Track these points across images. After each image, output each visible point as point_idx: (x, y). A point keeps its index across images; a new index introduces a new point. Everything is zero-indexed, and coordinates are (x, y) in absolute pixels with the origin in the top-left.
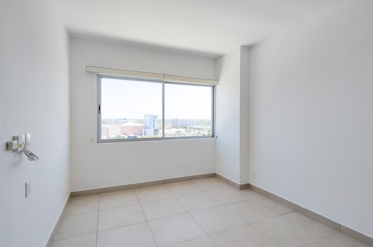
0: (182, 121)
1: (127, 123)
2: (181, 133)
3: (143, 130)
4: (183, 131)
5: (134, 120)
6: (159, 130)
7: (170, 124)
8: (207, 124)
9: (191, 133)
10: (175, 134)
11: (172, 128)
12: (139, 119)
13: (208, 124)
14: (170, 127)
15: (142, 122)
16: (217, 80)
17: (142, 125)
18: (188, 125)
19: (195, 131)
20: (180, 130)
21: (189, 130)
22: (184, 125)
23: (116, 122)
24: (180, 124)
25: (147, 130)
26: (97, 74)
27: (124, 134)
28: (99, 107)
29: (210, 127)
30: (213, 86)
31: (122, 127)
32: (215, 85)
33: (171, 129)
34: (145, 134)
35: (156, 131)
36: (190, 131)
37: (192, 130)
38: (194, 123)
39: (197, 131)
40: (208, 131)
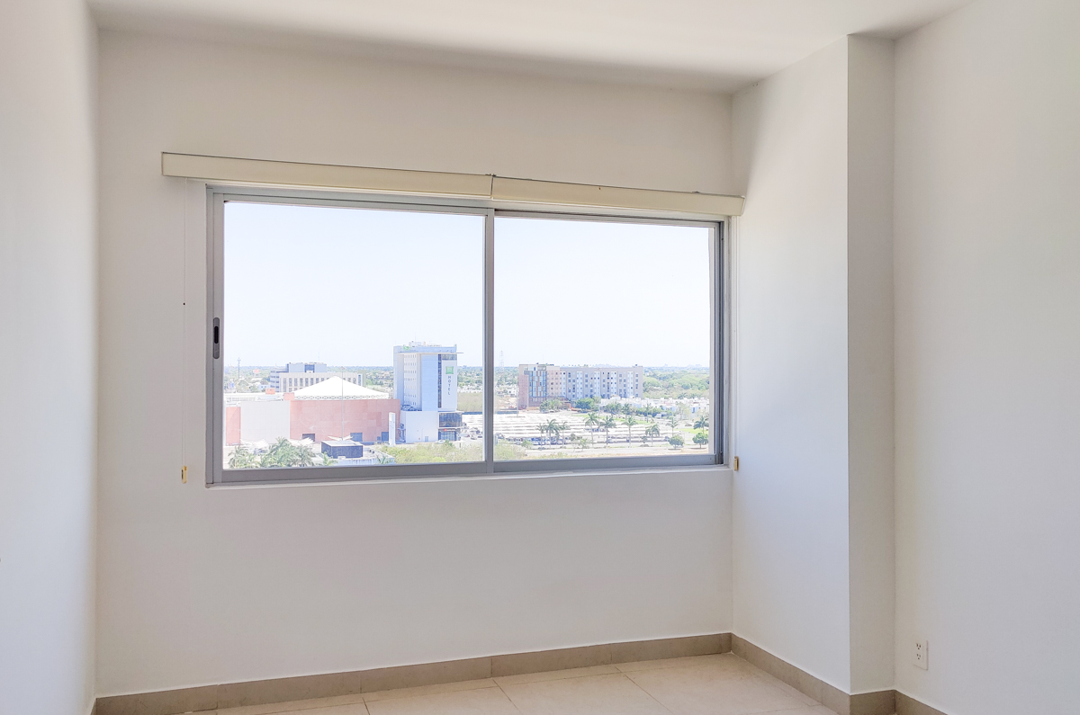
0: (569, 373)
1: (321, 383)
2: (562, 434)
3: (392, 417)
4: (573, 420)
5: (349, 369)
6: (465, 418)
7: (514, 390)
8: (690, 391)
9: (612, 431)
10: (539, 435)
11: (522, 407)
12: (373, 368)
13: (697, 392)
14: (513, 402)
15: (387, 378)
16: (738, 191)
17: (386, 396)
18: (597, 396)
19: (630, 423)
20: (561, 417)
21: (602, 417)
22: (580, 396)
23: (273, 379)
24: (560, 388)
25: (408, 417)
26: (208, 187)
27: (305, 436)
28: (216, 330)
29: (705, 405)
30: (720, 224)
31: (299, 405)
32: (729, 217)
33: (521, 413)
34: (401, 437)
35: (450, 422)
36: (609, 424)
37: (619, 420)
38: (630, 385)
39: (641, 426)
40: (698, 426)
